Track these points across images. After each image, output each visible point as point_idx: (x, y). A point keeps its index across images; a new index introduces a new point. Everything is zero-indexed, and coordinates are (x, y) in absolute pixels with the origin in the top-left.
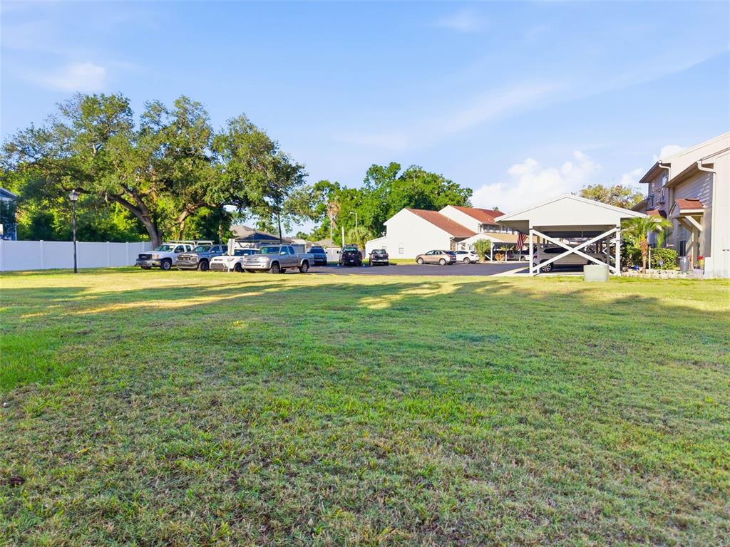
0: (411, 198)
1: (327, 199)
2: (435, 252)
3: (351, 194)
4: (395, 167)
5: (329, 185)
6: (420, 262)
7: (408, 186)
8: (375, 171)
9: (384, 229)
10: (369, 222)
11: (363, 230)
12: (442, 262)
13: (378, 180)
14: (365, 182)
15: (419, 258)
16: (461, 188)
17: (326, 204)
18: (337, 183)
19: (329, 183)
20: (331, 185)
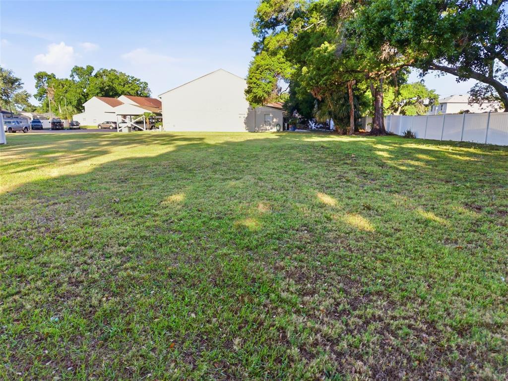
0: (102, 89)
1: (46, 85)
2: (108, 123)
3: (61, 84)
4: (91, 69)
5: (47, 75)
6: (100, 127)
7: (98, 81)
8: (77, 70)
9: (84, 108)
10: (75, 103)
11: (70, 107)
12: (111, 128)
13: (80, 76)
14: (71, 76)
15: (99, 125)
16: (141, 81)
17: (46, 88)
18: (53, 74)
19: (47, 74)
20: (49, 75)
